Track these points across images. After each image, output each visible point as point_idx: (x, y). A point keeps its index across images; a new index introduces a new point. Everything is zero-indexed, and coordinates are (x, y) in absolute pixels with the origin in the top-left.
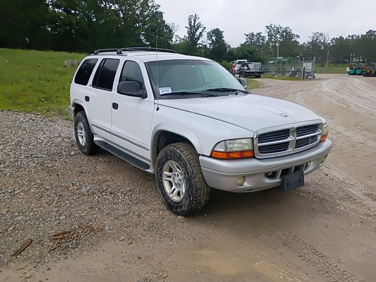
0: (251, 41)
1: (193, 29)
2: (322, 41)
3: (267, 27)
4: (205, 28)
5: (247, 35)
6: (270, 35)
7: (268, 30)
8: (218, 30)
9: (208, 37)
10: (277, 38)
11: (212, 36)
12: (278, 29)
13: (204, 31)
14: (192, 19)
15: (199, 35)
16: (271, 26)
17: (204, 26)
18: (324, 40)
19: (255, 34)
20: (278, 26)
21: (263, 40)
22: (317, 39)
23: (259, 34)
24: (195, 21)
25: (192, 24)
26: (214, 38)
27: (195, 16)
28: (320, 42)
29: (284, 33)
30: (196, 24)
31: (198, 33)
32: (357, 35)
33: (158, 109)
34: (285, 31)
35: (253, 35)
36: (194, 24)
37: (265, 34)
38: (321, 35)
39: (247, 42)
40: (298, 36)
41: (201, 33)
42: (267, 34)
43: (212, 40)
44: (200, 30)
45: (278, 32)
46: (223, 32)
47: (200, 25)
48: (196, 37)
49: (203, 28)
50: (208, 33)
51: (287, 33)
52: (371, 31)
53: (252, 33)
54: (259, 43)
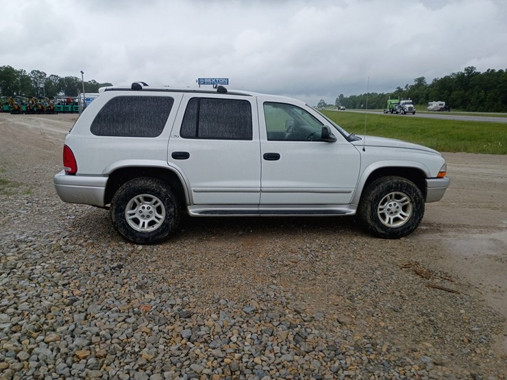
33: (364, 149)
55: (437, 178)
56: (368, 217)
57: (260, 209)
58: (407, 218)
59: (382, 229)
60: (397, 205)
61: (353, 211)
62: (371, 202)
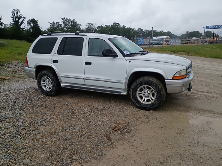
0: (54, 27)
1: (17, 18)
2: (93, 28)
3: (62, 19)
4: (25, 18)
5: (51, 23)
6: (65, 24)
7: (63, 21)
8: (34, 19)
9: (28, 24)
10: (69, 25)
11: (30, 23)
12: (69, 20)
13: (24, 20)
14: (15, 12)
15: (22, 23)
16: (65, 19)
17: (24, 17)
18: (94, 28)
19: (55, 22)
20: (68, 19)
21: (61, 26)
22: (90, 27)
23: (58, 23)
24: (17, 13)
25: (16, 15)
26: (32, 25)
27: (17, 10)
28: (92, 28)
29: (73, 23)
30: (18, 15)
31: (20, 21)
32: (109, 25)
33: (130, 62)
34: (73, 22)
35: (54, 23)
36: (17, 15)
37: (61, 23)
38: (92, 24)
39: (51, 27)
40: (80, 25)
41: (22, 21)
42: (63, 23)
43: (31, 26)
44: (22, 19)
45: (69, 22)
46: (37, 21)
47: (22, 16)
48: (19, 23)
49: (23, 18)
50: (27, 21)
51: (74, 23)
52: (115, 23)
53: (54, 22)
54: (59, 28)
55: (172, 79)
56: (131, 96)
57: (88, 87)
58: (153, 100)
59: (139, 104)
60: (149, 92)
61: (125, 93)
62: (132, 89)
